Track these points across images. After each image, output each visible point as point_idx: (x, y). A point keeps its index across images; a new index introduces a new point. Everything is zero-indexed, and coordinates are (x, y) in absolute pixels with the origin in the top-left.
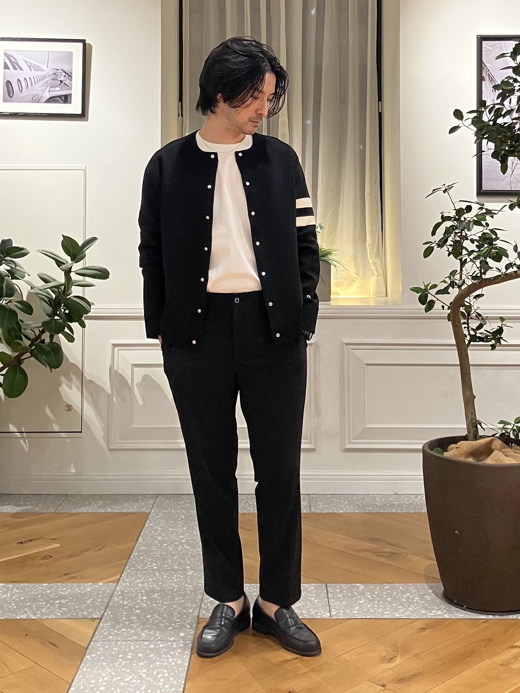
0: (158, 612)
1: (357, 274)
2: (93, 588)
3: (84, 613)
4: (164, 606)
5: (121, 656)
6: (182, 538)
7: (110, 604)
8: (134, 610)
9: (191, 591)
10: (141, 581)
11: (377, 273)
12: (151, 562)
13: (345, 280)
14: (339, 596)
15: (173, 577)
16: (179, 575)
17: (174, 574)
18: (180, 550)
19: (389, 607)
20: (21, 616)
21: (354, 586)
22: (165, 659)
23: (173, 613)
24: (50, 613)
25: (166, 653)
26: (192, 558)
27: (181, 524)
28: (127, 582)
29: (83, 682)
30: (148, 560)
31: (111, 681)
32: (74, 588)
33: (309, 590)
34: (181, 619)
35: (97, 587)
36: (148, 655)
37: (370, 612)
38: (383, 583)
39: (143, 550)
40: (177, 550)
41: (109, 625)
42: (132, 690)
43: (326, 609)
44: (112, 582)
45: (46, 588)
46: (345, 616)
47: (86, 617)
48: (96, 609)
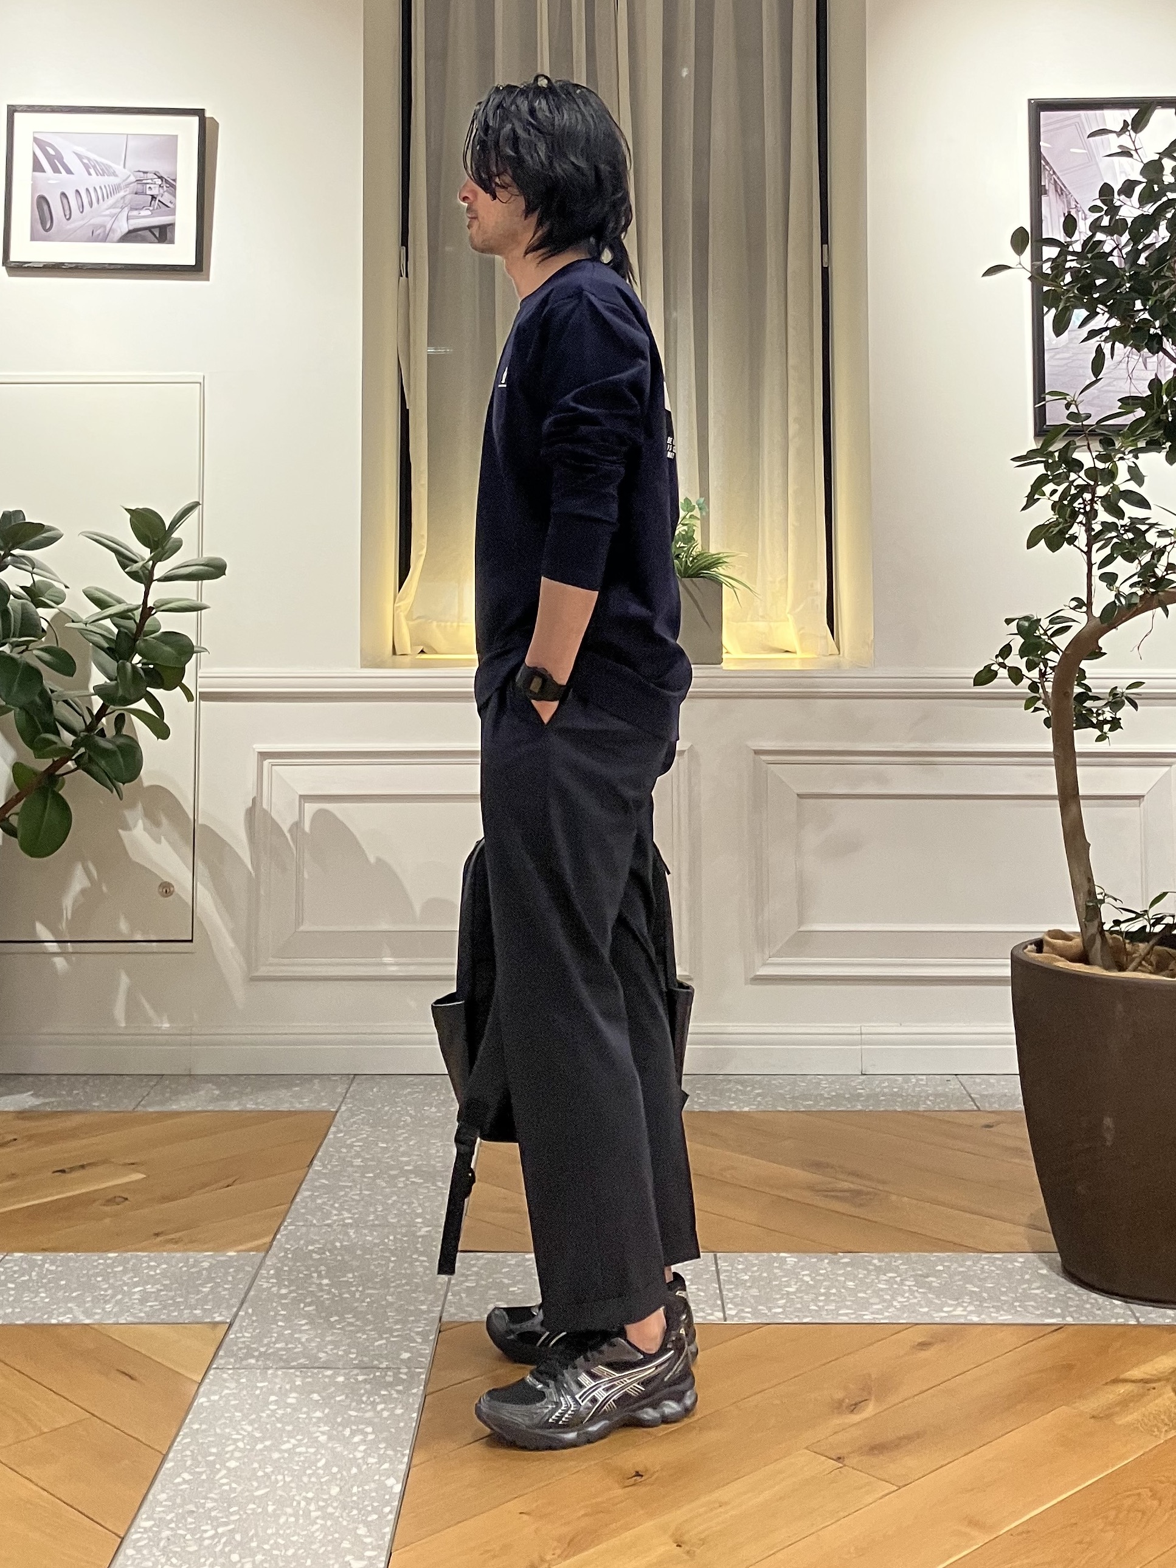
0: (355, 1310)
2: (214, 1262)
3: (197, 1312)
4: (367, 1298)
5: (273, 1398)
6: (408, 1161)
7: (252, 1293)
8: (302, 1305)
9: (426, 1268)
12: (341, 1209)
14: (743, 1278)
15: (386, 1240)
16: (399, 1236)
17: (390, 1233)
18: (401, 1185)
19: (851, 1301)
20: (61, 1319)
21: (776, 1257)
22: (368, 1405)
23: (386, 1311)
24: (121, 1312)
25: (369, 1394)
26: (427, 1202)
27: (403, 1133)
28: (287, 1249)
29: (192, 1452)
30: (332, 1206)
31: (252, 1450)
32: (173, 1263)
34: (404, 1324)
35: (222, 1259)
36: (331, 1396)
37: (810, 1311)
38: (836, 1253)
39: (323, 1186)
40: (395, 1186)
41: (249, 1335)
42: (297, 1468)
43: (715, 1305)
44: (257, 1249)
45: (113, 1262)
46: (755, 1318)
47: (198, 1321)
48: (221, 1304)
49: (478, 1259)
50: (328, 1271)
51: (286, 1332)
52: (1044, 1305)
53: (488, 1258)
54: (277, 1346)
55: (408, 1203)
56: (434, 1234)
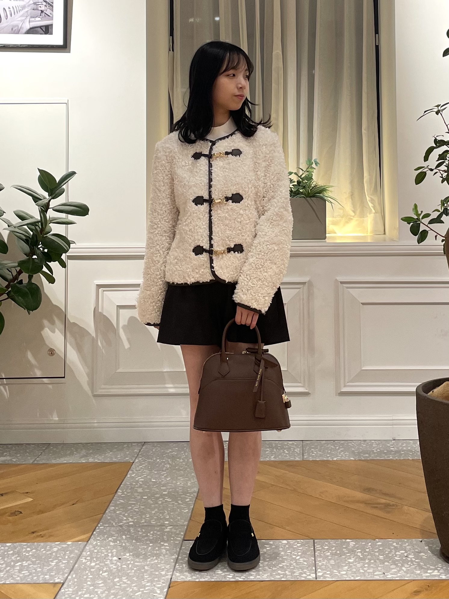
0: (128, 575)
1: (354, 212)
2: (60, 548)
3: (47, 577)
4: (134, 568)
6: (165, 489)
7: (76, 566)
8: (101, 572)
9: (167, 550)
10: (114, 539)
11: (374, 210)
12: (129, 516)
13: (342, 218)
14: (326, 554)
15: (149, 534)
17: (151, 530)
18: (160, 503)
19: (380, 567)
21: (344, 542)
23: (143, 575)
24: (8, 578)
26: (172, 512)
27: (164, 474)
28: (98, 540)
30: (124, 515)
32: (39, 549)
33: (294, 547)
34: (152, 583)
35: (63, 546)
37: (360, 573)
38: (375, 540)
39: (121, 504)
40: (157, 504)
41: (71, 590)
43: (312, 570)
44: (82, 540)
45: (9, 549)
46: (332, 578)
47: (47, 582)
48: (60, 572)
50: (117, 552)
51: (91, 588)
54: (86, 596)
55: (163, 513)
56: (174, 530)
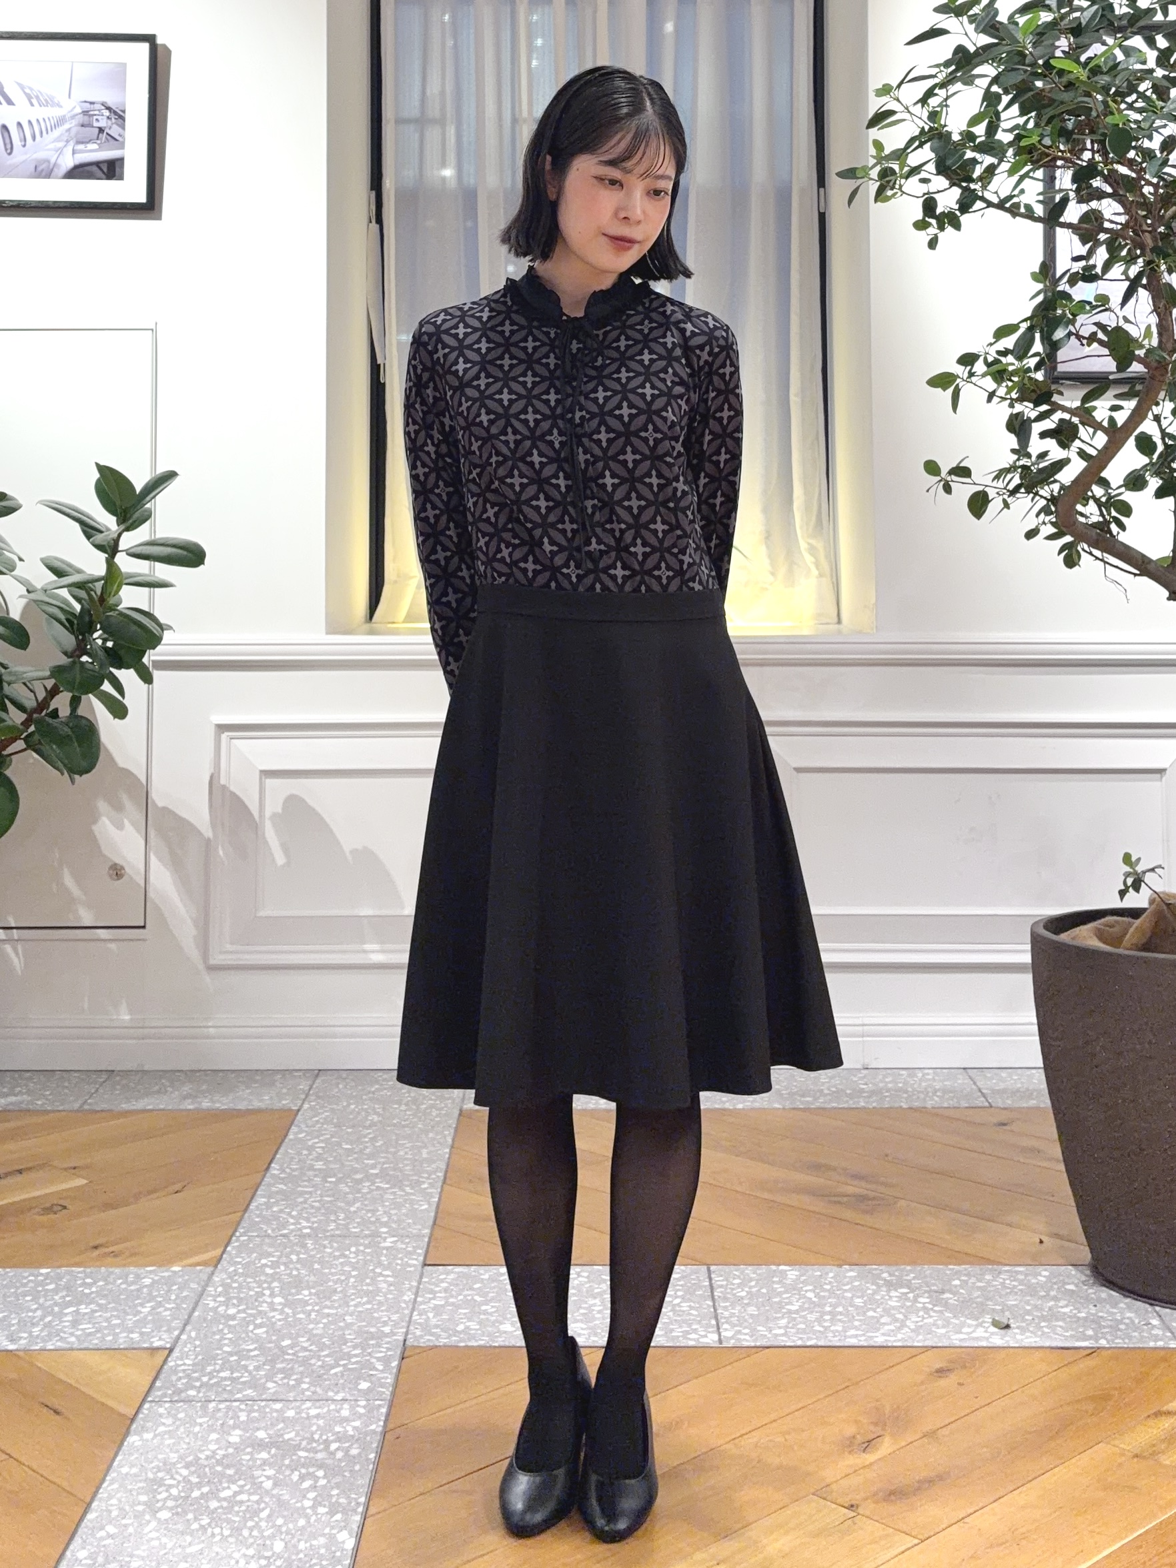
0: (309, 1333)
1: (772, 573)
2: (156, 1278)
3: (135, 1336)
4: (324, 1318)
5: (214, 1436)
6: (373, 1164)
7: (196, 1314)
8: (251, 1327)
9: (390, 1284)
10: (272, 1261)
11: (817, 569)
12: (298, 1218)
13: (745, 587)
14: (740, 1294)
15: (347, 1253)
16: (362, 1248)
17: (350, 1246)
18: (365, 1190)
19: (860, 1320)
21: (775, 1271)
22: (322, 1444)
23: (344, 1335)
24: (50, 1335)
25: (323, 1430)
26: (394, 1209)
27: (370, 1133)
28: (239, 1263)
29: (120, 1501)
30: (289, 1214)
31: (187, 1498)
32: (112, 1279)
34: (364, 1349)
35: (166, 1274)
36: (279, 1434)
37: (815, 1332)
38: (842, 1265)
39: (280, 1192)
40: (359, 1191)
41: (190, 1362)
42: (237, 1519)
43: (709, 1325)
44: (205, 1263)
45: (45, 1279)
46: (754, 1341)
47: (135, 1346)
48: (161, 1327)
49: (448, 1273)
50: (282, 1289)
51: (232, 1359)
52: (1074, 1326)
53: (455, 1273)
54: (222, 1374)
55: (373, 1211)
56: (400, 1245)
